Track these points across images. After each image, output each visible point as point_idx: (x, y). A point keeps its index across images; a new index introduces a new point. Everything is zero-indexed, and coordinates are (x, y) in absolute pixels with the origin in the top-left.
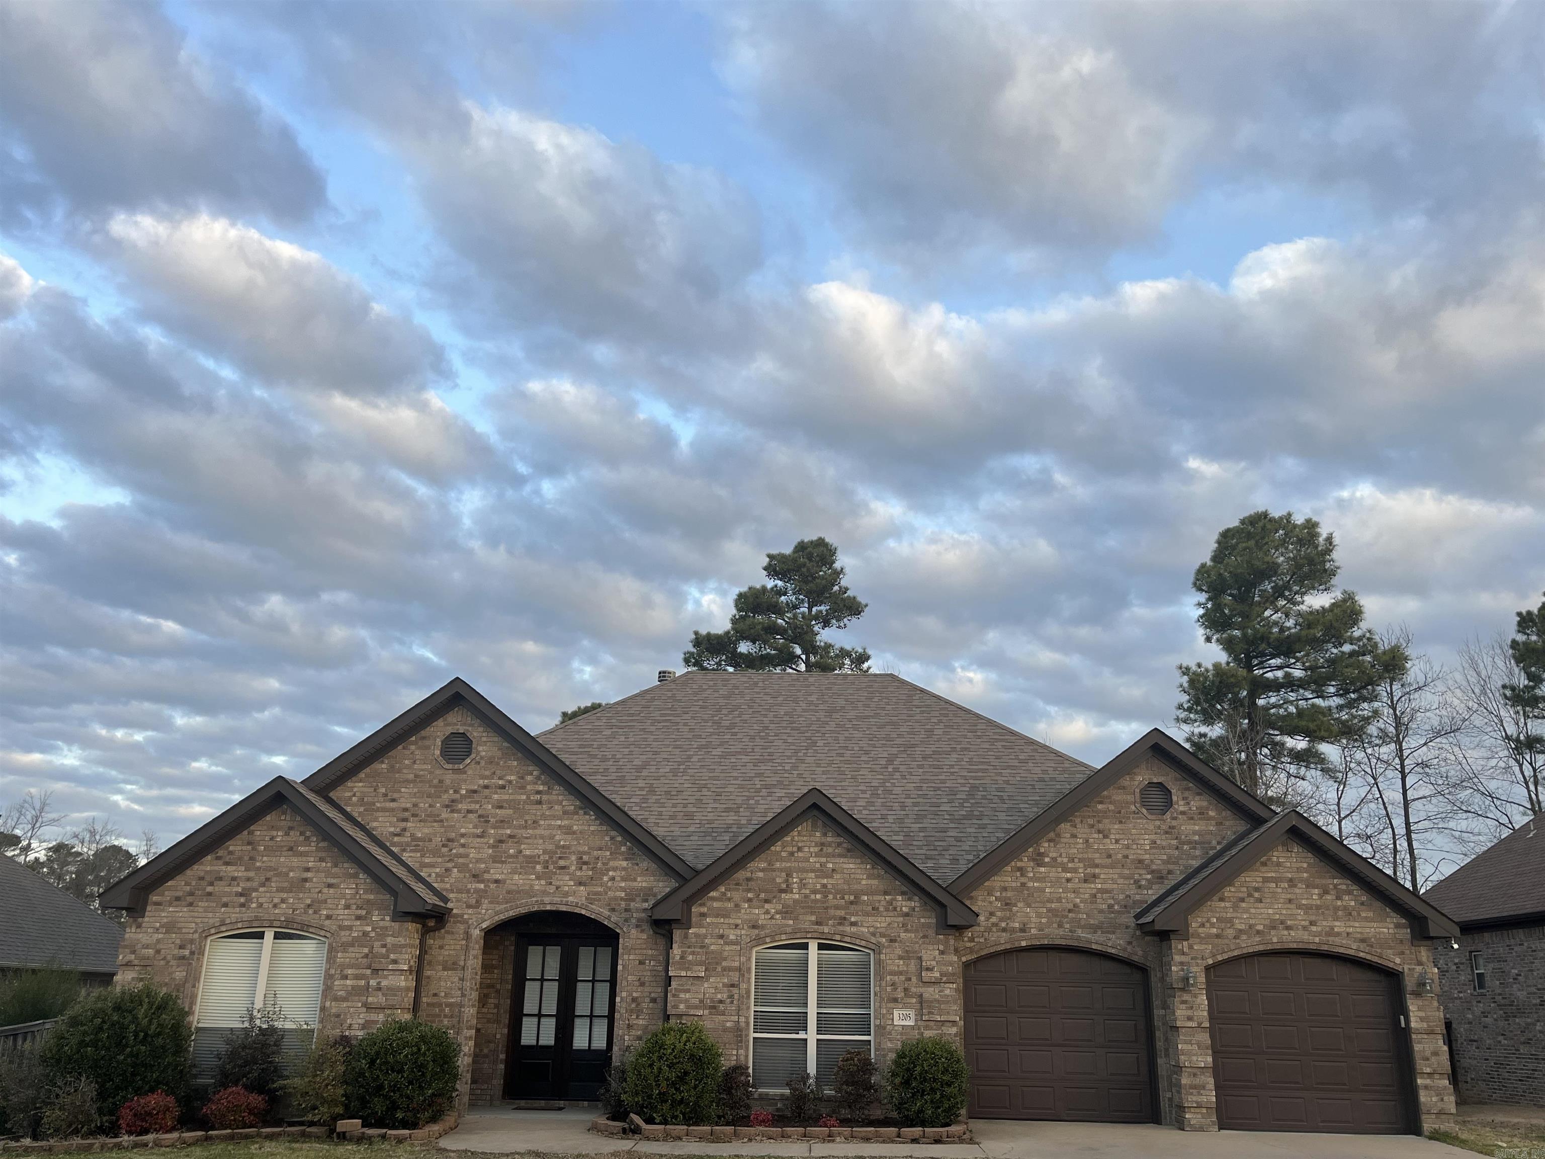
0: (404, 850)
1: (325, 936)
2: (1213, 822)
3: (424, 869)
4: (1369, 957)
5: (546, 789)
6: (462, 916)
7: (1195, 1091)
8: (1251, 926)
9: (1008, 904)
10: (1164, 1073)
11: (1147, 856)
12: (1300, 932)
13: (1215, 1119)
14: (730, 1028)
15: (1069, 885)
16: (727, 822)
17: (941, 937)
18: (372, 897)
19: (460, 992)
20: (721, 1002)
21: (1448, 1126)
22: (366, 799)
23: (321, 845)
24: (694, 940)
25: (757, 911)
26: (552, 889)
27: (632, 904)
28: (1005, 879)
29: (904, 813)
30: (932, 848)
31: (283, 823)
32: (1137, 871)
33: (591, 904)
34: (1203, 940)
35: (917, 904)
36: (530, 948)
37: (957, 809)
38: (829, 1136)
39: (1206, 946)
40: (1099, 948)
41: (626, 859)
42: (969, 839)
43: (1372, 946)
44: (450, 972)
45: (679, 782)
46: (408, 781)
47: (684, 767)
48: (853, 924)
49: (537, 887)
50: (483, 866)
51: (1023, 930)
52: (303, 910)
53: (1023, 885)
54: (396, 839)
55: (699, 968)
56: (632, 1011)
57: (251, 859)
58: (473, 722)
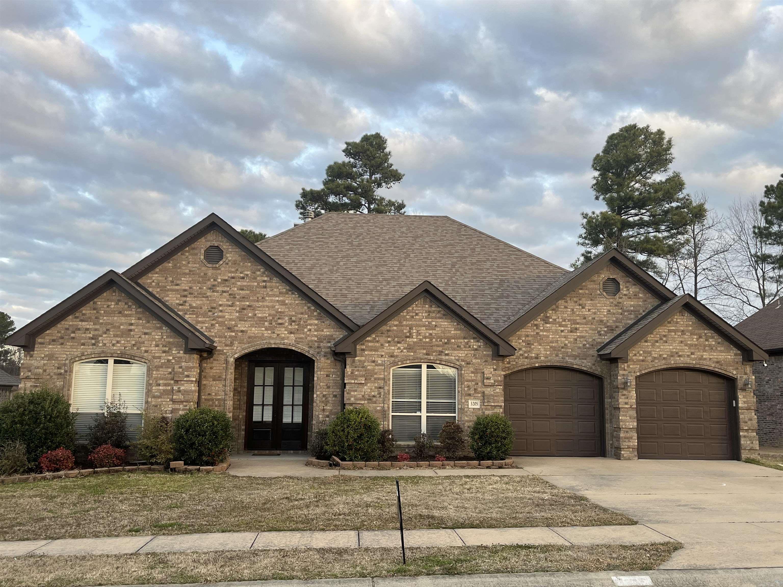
0: (186, 314)
1: (145, 362)
2: (641, 300)
3: (199, 325)
4: (720, 371)
5: (269, 279)
6: (223, 351)
7: (627, 440)
8: (660, 355)
9: (529, 344)
10: (609, 431)
11: (605, 318)
12: (686, 358)
13: (636, 454)
14: (379, 410)
15: (563, 334)
16: (367, 299)
17: (495, 361)
18: (171, 340)
19: (223, 393)
20: (374, 396)
21: (754, 456)
22: (160, 284)
23: (139, 310)
24: (358, 364)
25: (393, 348)
26: (275, 335)
27: (321, 344)
28: (529, 330)
29: (465, 294)
30: (484, 314)
31: (114, 298)
32: (599, 326)
33: (298, 344)
34: (635, 363)
35: (482, 344)
36: (256, 368)
37: (495, 293)
38: (442, 466)
39: (637, 366)
40: (577, 367)
41: (317, 319)
42: (504, 309)
43: (722, 365)
44: (217, 382)
45: (335, 276)
46: (186, 274)
47: (336, 268)
48: (447, 355)
49: (266, 335)
50: (234, 323)
51: (537, 358)
52: (130, 348)
53: (537, 333)
54: (180, 307)
55: (362, 378)
56: (323, 402)
57: (96, 318)
58: (223, 240)
